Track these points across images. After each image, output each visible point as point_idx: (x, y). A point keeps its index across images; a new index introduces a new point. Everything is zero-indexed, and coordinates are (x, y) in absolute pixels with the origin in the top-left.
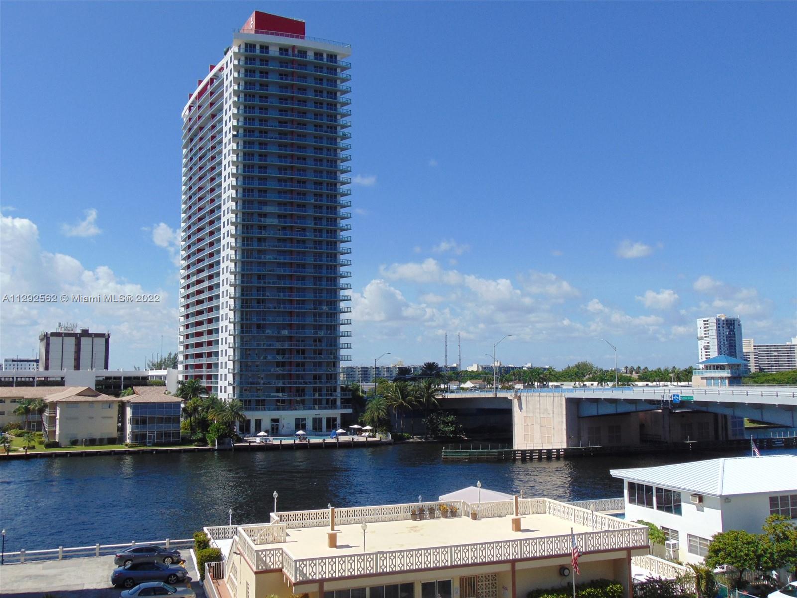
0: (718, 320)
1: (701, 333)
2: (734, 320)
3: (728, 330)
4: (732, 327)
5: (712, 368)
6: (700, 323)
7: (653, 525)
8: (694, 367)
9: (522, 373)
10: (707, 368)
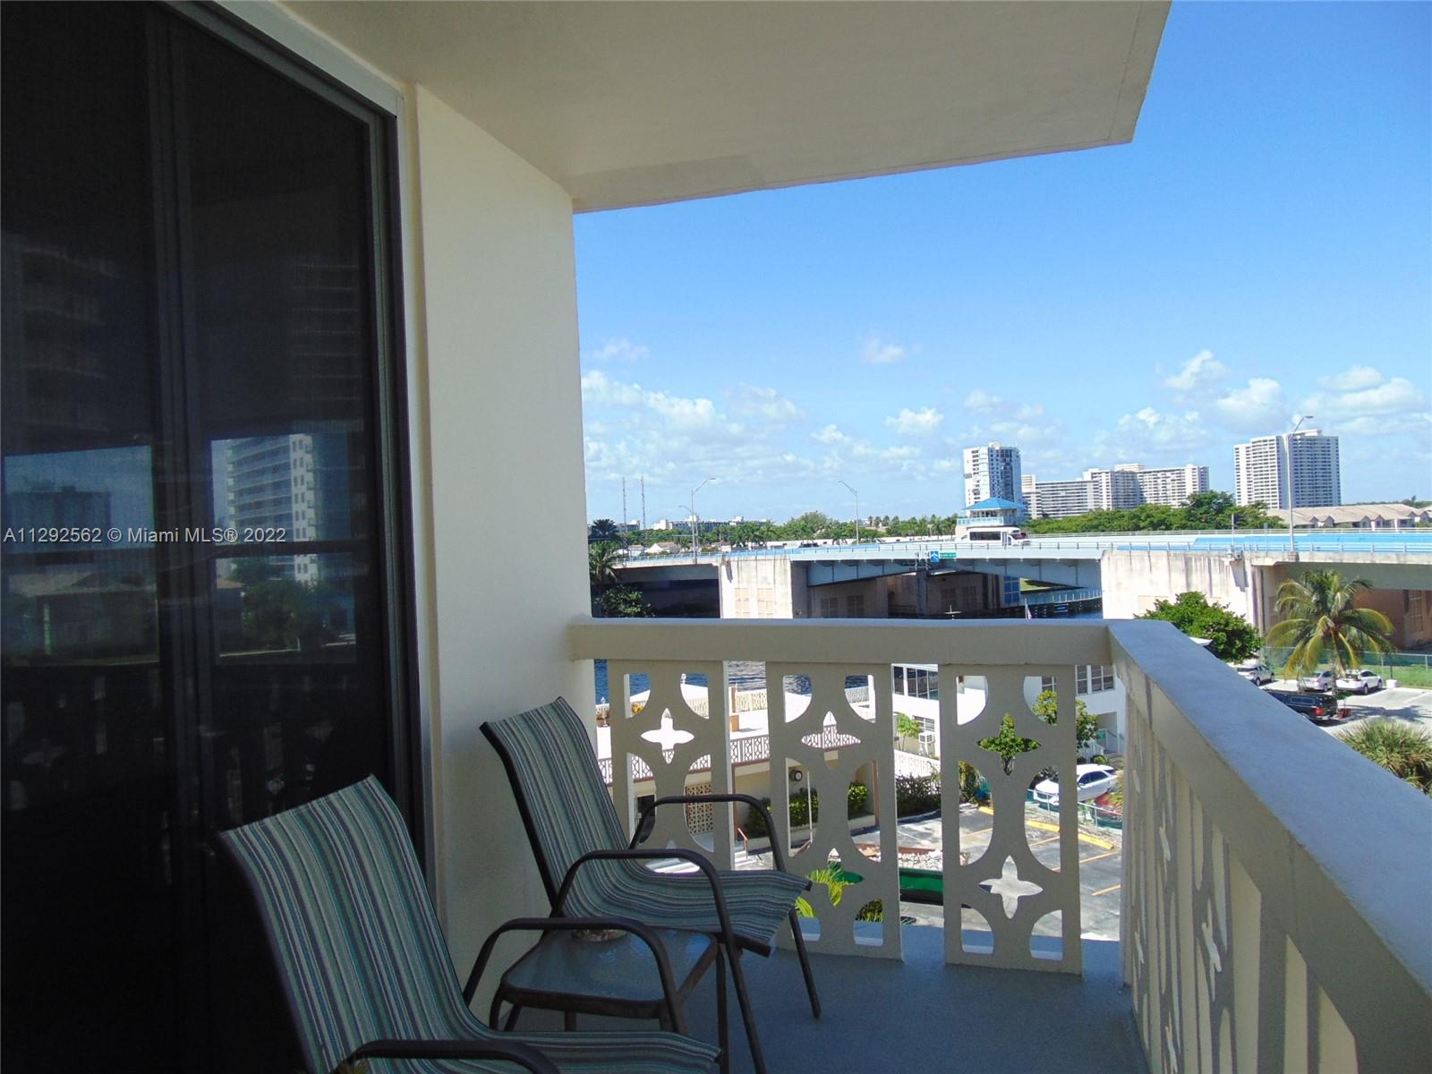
0: (991, 451)
1: (969, 469)
2: (1011, 451)
3: (1004, 464)
4: (1008, 459)
5: (980, 514)
6: (968, 455)
7: (904, 715)
8: (959, 515)
9: (729, 531)
10: (975, 515)
